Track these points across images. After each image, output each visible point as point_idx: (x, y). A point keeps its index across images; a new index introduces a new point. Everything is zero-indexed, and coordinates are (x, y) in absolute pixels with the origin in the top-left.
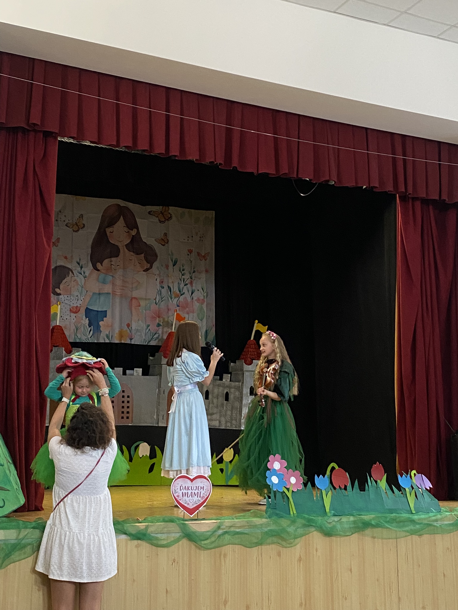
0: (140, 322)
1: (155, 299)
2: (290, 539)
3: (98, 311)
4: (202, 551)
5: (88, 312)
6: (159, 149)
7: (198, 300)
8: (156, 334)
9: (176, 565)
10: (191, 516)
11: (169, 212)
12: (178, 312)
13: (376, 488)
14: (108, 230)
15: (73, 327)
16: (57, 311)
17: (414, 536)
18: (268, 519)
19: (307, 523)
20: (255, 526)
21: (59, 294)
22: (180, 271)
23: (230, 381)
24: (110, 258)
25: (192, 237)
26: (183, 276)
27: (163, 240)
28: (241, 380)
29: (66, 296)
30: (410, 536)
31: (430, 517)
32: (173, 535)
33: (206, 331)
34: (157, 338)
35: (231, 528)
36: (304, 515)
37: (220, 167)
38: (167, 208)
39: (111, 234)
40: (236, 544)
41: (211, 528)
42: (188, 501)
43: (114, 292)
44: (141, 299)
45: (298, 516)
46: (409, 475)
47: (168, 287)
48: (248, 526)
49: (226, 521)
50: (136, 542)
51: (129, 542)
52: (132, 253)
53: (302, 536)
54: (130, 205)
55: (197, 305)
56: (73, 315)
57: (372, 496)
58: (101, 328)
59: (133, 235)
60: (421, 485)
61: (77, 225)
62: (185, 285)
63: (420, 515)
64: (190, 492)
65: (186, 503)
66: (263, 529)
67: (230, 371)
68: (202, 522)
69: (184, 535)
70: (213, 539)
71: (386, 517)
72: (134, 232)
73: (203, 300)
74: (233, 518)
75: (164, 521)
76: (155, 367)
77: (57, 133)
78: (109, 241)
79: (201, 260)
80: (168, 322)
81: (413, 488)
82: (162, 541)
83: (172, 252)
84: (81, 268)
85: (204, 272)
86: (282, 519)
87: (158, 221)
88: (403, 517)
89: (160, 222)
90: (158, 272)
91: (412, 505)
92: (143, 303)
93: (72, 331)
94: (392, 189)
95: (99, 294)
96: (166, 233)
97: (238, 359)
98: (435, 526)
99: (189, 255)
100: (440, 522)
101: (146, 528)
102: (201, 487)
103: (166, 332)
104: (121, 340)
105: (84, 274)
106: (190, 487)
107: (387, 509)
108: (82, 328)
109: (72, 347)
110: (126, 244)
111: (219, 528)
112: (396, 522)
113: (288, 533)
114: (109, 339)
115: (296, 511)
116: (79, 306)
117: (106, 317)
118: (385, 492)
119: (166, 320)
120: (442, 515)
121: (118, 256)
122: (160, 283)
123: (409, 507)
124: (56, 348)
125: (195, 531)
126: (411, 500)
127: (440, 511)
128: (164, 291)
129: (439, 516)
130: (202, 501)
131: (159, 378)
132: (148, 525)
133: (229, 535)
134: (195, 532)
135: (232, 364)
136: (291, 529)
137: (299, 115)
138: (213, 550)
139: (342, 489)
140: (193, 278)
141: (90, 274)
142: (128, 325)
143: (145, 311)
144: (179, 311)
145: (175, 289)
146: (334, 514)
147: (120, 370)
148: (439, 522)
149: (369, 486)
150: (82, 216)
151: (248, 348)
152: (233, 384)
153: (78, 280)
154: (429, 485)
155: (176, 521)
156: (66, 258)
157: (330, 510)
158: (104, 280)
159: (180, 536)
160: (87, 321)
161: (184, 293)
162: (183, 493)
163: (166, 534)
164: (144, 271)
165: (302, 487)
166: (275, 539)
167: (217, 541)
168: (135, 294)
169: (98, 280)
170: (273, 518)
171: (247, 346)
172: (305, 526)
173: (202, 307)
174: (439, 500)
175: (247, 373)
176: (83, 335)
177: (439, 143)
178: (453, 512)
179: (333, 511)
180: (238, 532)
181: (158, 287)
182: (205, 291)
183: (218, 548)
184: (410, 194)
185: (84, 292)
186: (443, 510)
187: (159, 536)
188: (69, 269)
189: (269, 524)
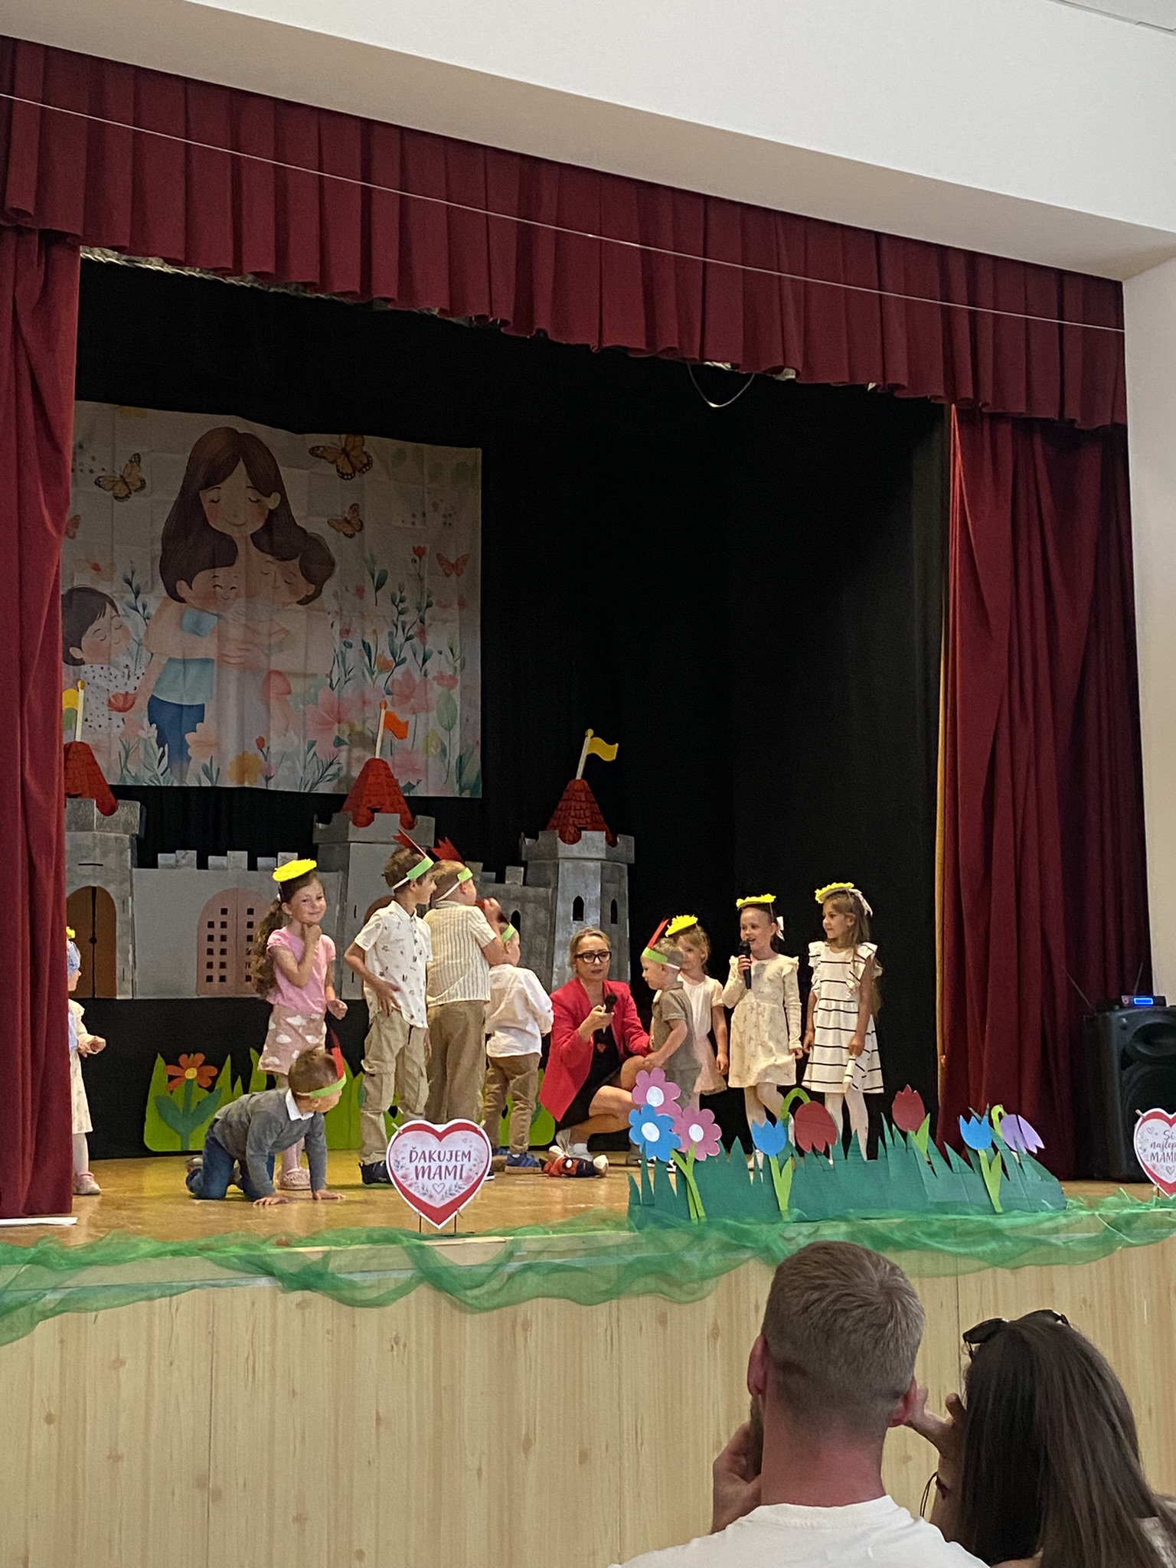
0: (291, 733)
1: (330, 676)
2: (692, 1281)
3: (181, 706)
4: (469, 1317)
5: (156, 708)
6: (345, 282)
7: (440, 677)
8: (331, 764)
9: (401, 1348)
10: (439, 1227)
11: (364, 449)
12: (390, 709)
13: (904, 1151)
14: (207, 496)
15: (118, 747)
16: (77, 704)
17: (999, 1270)
18: (634, 1232)
19: (734, 1242)
20: (603, 1251)
21: (81, 662)
22: (394, 603)
23: (524, 884)
24: (214, 567)
25: (424, 514)
26: (402, 618)
27: (349, 522)
28: (552, 879)
29: (97, 667)
30: (990, 1270)
31: (1039, 1222)
32: (395, 1275)
33: (461, 757)
34: (335, 776)
35: (541, 1257)
36: (724, 1220)
37: (502, 330)
38: (358, 438)
39: (213, 504)
40: (553, 1296)
41: (490, 1257)
42: (430, 1188)
43: (222, 658)
44: (296, 675)
45: (709, 1224)
46: (986, 1118)
47: (364, 643)
48: (585, 1250)
49: (527, 1237)
50: (297, 1296)
51: (280, 1295)
52: (269, 558)
53: (719, 1272)
54: (262, 431)
55: (436, 690)
56: (117, 716)
57: (894, 1171)
58: (189, 751)
59: (270, 510)
60: (1016, 1142)
61: (125, 483)
62: (407, 639)
63: (1014, 1217)
64: (434, 1166)
65: (425, 1194)
66: (623, 1256)
67: (523, 859)
68: (468, 1240)
69: (421, 1275)
70: (495, 1284)
71: (930, 1224)
72: (273, 502)
73: (453, 678)
74: (547, 1230)
75: (371, 1240)
76: (333, 848)
77: (77, 236)
78: (208, 524)
79: (448, 575)
80: (361, 734)
81: (996, 1150)
82: (368, 1291)
83: (372, 555)
84: (137, 594)
85: (456, 606)
86: (670, 1230)
87: (335, 473)
88: (971, 1221)
89: (342, 476)
90: (336, 608)
91: (994, 1193)
92: (297, 686)
93: (115, 757)
94: (941, 392)
95: (184, 662)
96: (356, 504)
97: (544, 829)
98: (1051, 1245)
99: (415, 561)
100: (1065, 1235)
101: (323, 1258)
102: (463, 1153)
103: (358, 760)
104: (243, 782)
105: (144, 608)
106: (437, 1153)
107: (931, 1203)
108: (141, 748)
109: (117, 798)
110: (251, 532)
111: (510, 1255)
112: (955, 1235)
113: (686, 1267)
114: (211, 779)
115: (705, 1210)
116: (131, 691)
117: (202, 722)
118: (927, 1159)
119: (358, 728)
120: (1070, 1218)
121: (231, 565)
122: (340, 633)
123: (986, 1196)
124: (75, 801)
125: (450, 1264)
126: (993, 1179)
127: (1065, 1208)
128: (352, 656)
129: (1063, 1221)
130: (467, 1188)
131: (340, 878)
132: (329, 1252)
133: (537, 1273)
134: (451, 1267)
135: (527, 840)
136: (693, 1257)
137: (707, 198)
138: (495, 1312)
139: (821, 1155)
140: (427, 622)
141: (159, 611)
142: (261, 743)
143: (304, 705)
144: (393, 705)
145: (383, 649)
146: (800, 1214)
147: (243, 855)
148: (1062, 1235)
149: (887, 1147)
150: (137, 458)
151: (569, 800)
152: (531, 891)
153: (128, 624)
154: (1036, 1142)
155: (401, 1241)
156: (96, 568)
157: (789, 1206)
158: (197, 623)
159: (412, 1278)
160: (153, 731)
161: (404, 661)
162: (416, 1167)
163: (376, 1274)
164: (300, 603)
165: (718, 1149)
166: (651, 1282)
167: (505, 1290)
168: (278, 662)
169: (180, 625)
170: (647, 1230)
171: (565, 796)
172: (725, 1248)
173: (449, 695)
174: (1060, 1180)
175: (568, 865)
176: (142, 766)
177: (1061, 273)
178: (1098, 1210)
179: (796, 1211)
180: (559, 1265)
181: (338, 645)
182: (457, 654)
183: (509, 1309)
184: (985, 405)
185: (145, 656)
186: (1071, 1204)
187: (357, 1278)
188: (104, 596)
189: (636, 1244)
